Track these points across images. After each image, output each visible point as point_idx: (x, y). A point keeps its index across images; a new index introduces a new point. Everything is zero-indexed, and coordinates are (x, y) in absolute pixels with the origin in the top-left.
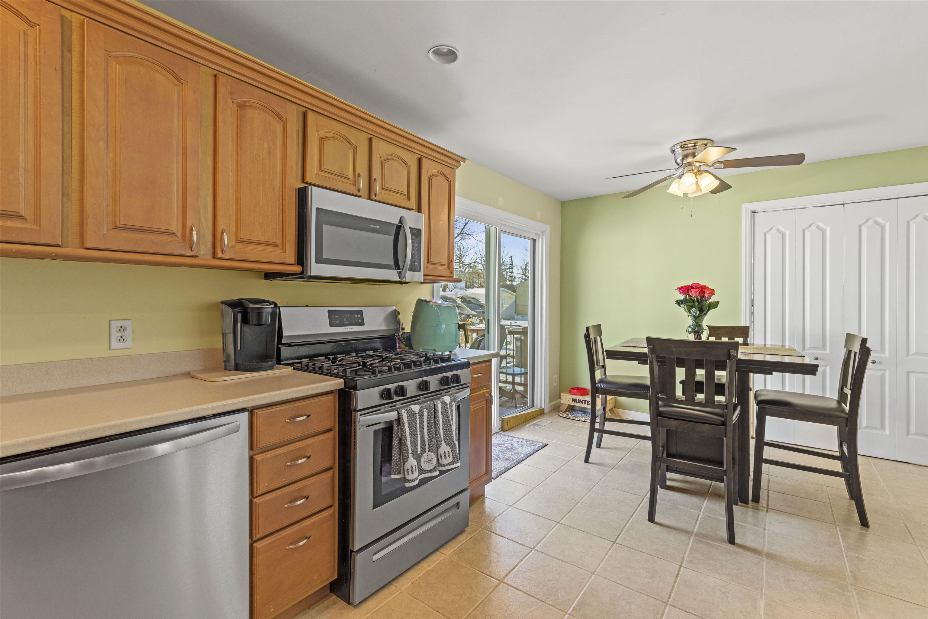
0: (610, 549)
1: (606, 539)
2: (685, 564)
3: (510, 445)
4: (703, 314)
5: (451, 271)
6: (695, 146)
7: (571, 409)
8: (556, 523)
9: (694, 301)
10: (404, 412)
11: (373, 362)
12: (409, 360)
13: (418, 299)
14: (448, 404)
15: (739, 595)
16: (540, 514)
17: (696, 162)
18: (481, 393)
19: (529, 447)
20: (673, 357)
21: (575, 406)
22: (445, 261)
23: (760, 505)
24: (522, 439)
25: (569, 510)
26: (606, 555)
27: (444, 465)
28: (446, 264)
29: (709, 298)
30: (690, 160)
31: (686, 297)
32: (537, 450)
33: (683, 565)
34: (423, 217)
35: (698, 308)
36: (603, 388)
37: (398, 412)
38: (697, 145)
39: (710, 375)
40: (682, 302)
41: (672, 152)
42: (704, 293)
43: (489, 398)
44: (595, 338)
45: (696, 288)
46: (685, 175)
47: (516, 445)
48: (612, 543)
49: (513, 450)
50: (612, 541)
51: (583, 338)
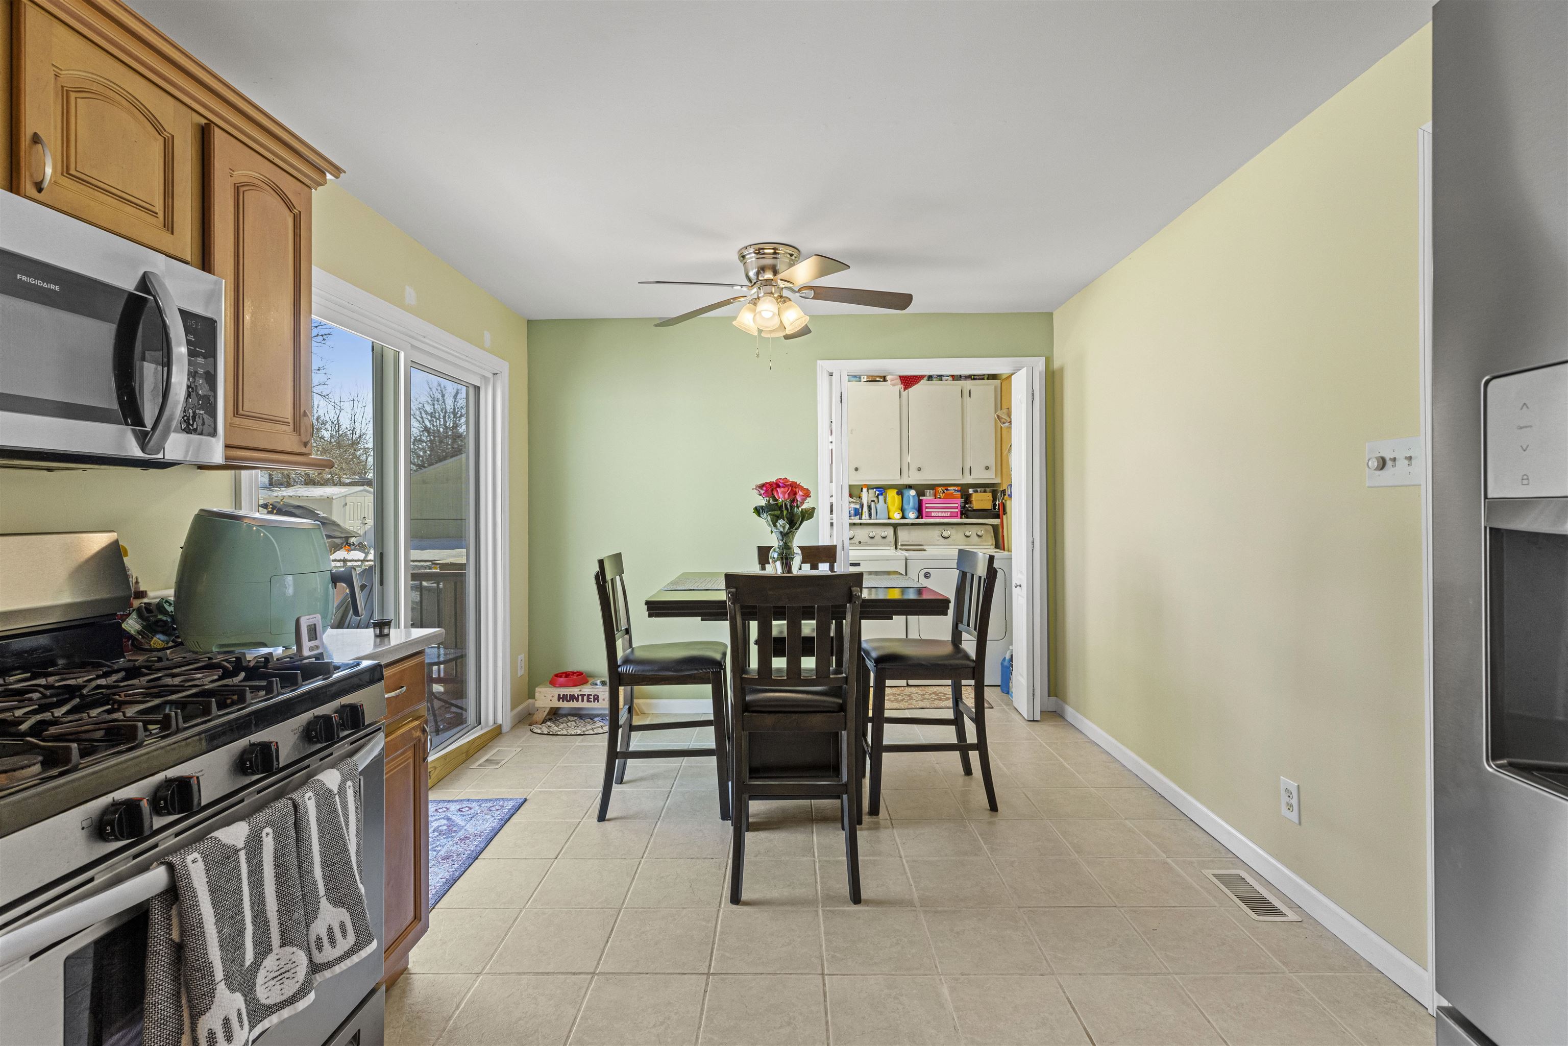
0: (705, 992)
1: (692, 974)
2: (828, 969)
3: (445, 822)
4: (794, 528)
5: (304, 440)
6: (775, 253)
7: (554, 715)
8: (590, 976)
9: (780, 508)
10: (194, 862)
11: (47, 716)
12: (194, 691)
13: (202, 510)
14: (336, 792)
15: (914, 991)
16: (550, 969)
17: (781, 280)
18: (402, 734)
19: (488, 817)
20: (769, 605)
21: (560, 708)
22: (288, 414)
23: (881, 818)
24: (468, 800)
25: (607, 936)
26: (702, 1010)
27: (329, 965)
28: (290, 420)
29: (802, 503)
30: (769, 275)
31: (769, 501)
32: (507, 817)
33: (826, 972)
34: (223, 284)
35: (787, 518)
36: (631, 674)
37: (171, 868)
38: (779, 253)
39: (794, 627)
40: (763, 510)
41: (742, 258)
42: (795, 494)
43: (420, 740)
44: (612, 580)
45: (783, 487)
46: (762, 299)
47: (458, 819)
48: (705, 976)
49: (455, 831)
50: (703, 974)
51: (594, 581)
